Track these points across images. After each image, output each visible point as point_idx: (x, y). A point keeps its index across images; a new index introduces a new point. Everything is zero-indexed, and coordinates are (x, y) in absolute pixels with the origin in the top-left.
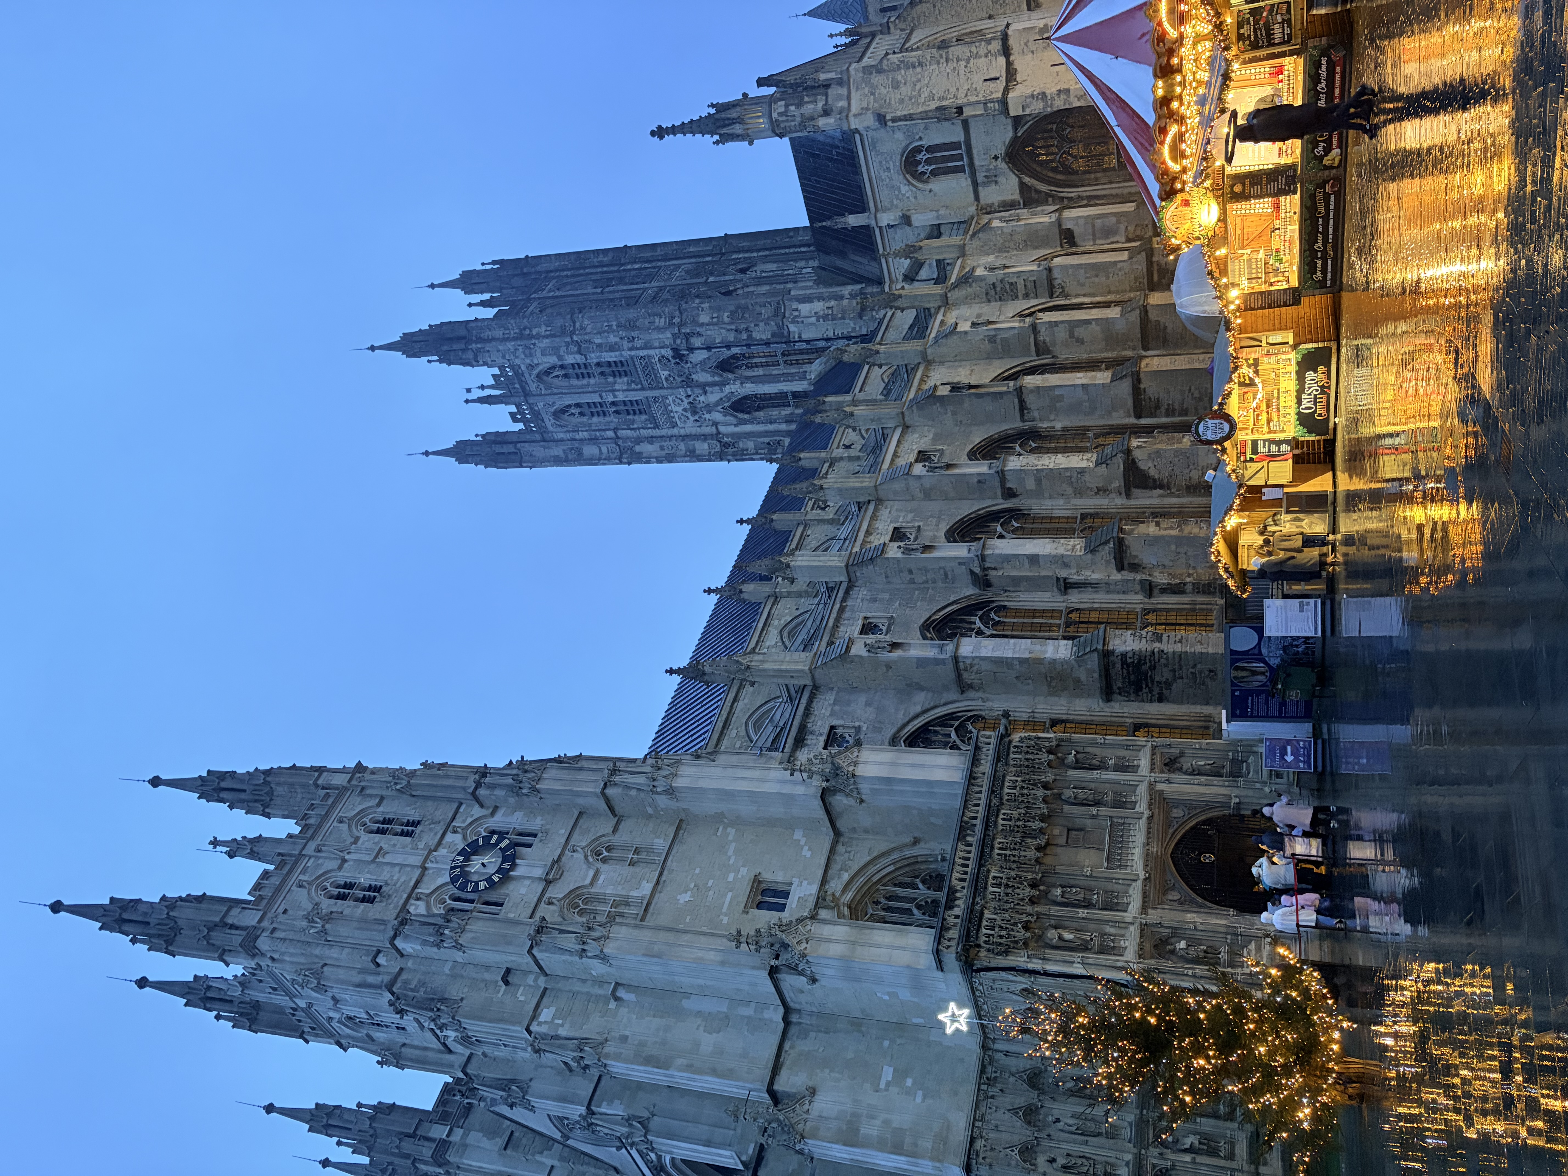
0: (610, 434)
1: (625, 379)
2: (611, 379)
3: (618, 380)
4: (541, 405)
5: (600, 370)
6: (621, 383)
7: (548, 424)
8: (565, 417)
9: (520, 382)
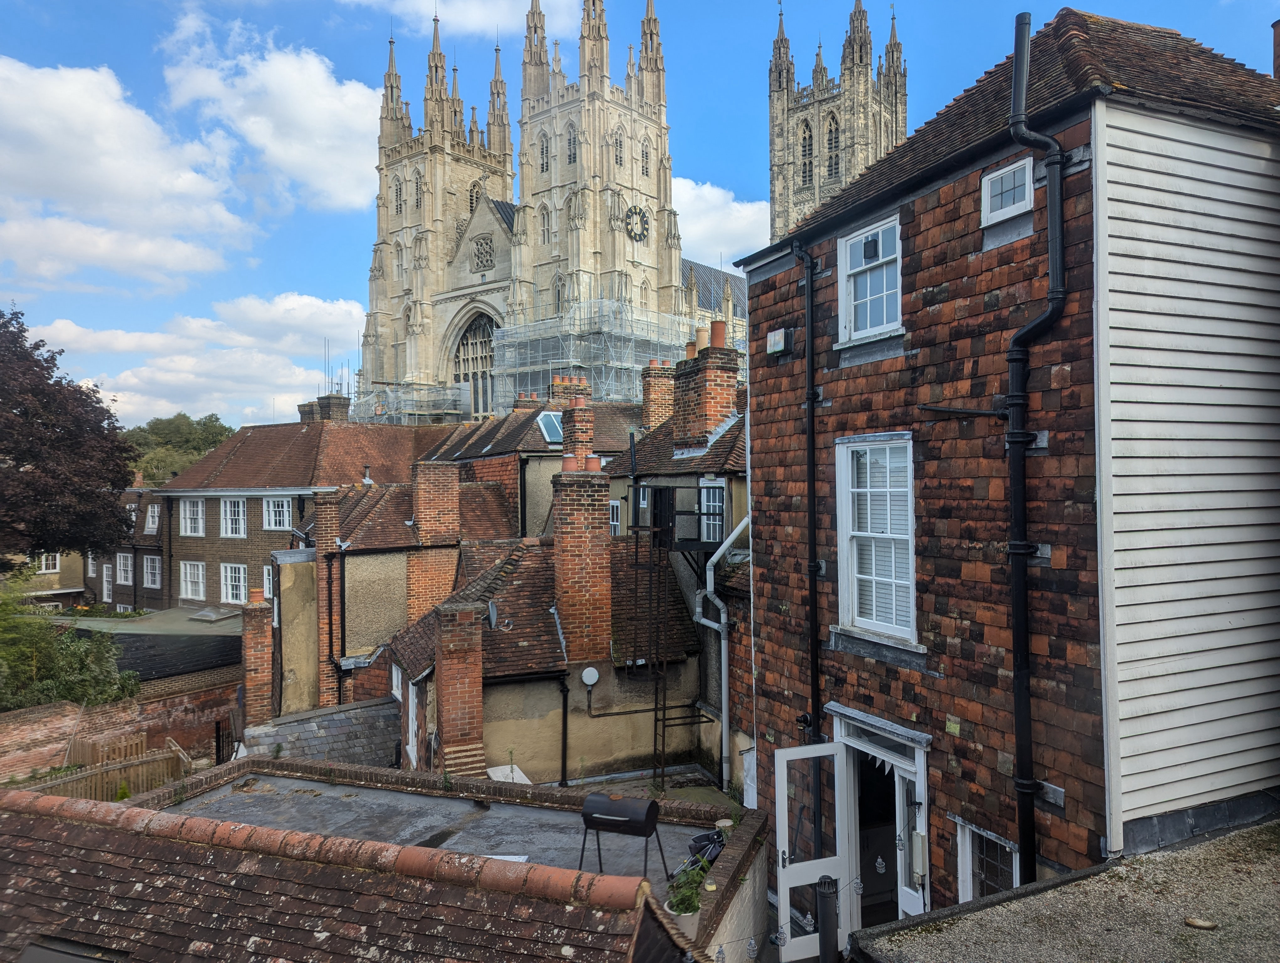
0: (791, 159)
1: (826, 174)
2: (827, 163)
3: (826, 169)
4: (812, 111)
5: (834, 157)
6: (824, 171)
7: (800, 114)
8: (803, 127)
9: (829, 99)
